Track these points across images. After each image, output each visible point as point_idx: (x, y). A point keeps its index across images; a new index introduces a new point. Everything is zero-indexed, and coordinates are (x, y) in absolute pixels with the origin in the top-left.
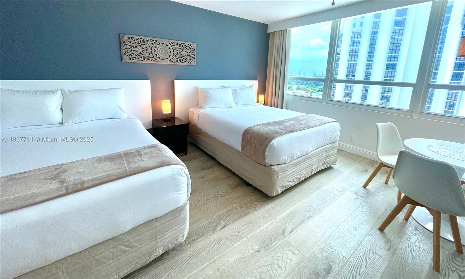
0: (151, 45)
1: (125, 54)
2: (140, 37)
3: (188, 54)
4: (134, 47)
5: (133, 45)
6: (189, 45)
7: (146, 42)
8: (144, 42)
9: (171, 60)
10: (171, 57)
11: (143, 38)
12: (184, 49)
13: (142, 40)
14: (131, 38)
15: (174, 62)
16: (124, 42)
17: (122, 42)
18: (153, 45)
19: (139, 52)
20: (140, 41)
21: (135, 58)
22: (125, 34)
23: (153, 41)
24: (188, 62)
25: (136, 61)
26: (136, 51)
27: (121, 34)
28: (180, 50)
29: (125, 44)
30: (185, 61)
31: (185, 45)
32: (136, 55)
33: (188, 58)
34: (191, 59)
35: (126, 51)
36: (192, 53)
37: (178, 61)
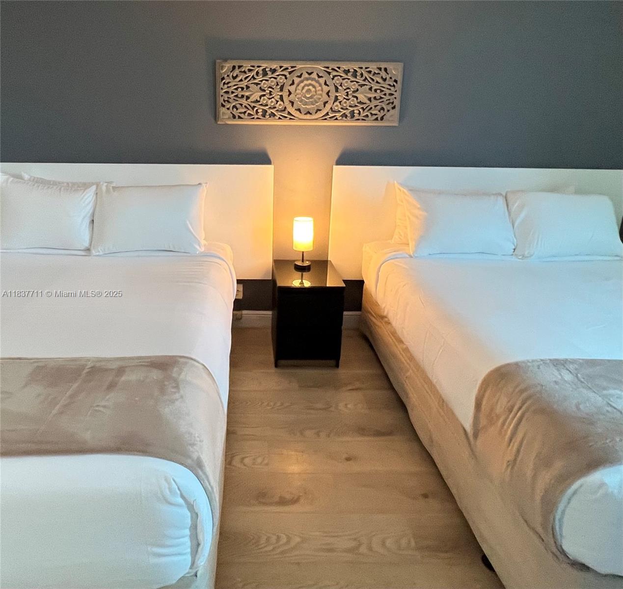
0: (281, 80)
1: (224, 106)
2: (256, 64)
3: (378, 94)
4: (243, 89)
5: (240, 84)
6: (380, 69)
7: (270, 75)
8: (265, 74)
9: (327, 114)
10: (328, 106)
11: (264, 64)
12: (366, 82)
13: (260, 70)
14: (237, 67)
15: (336, 119)
16: (223, 79)
17: (218, 79)
18: (286, 78)
19: (252, 98)
20: (257, 73)
21: (245, 113)
22: (226, 60)
23: (287, 69)
24: (375, 117)
25: (246, 120)
26: (248, 98)
27: (218, 61)
28: (354, 86)
29: (224, 83)
30: (367, 116)
31: (370, 72)
32: (245, 107)
33: (376, 106)
34: (383, 109)
35: (226, 99)
36: (388, 92)
37: (346, 116)
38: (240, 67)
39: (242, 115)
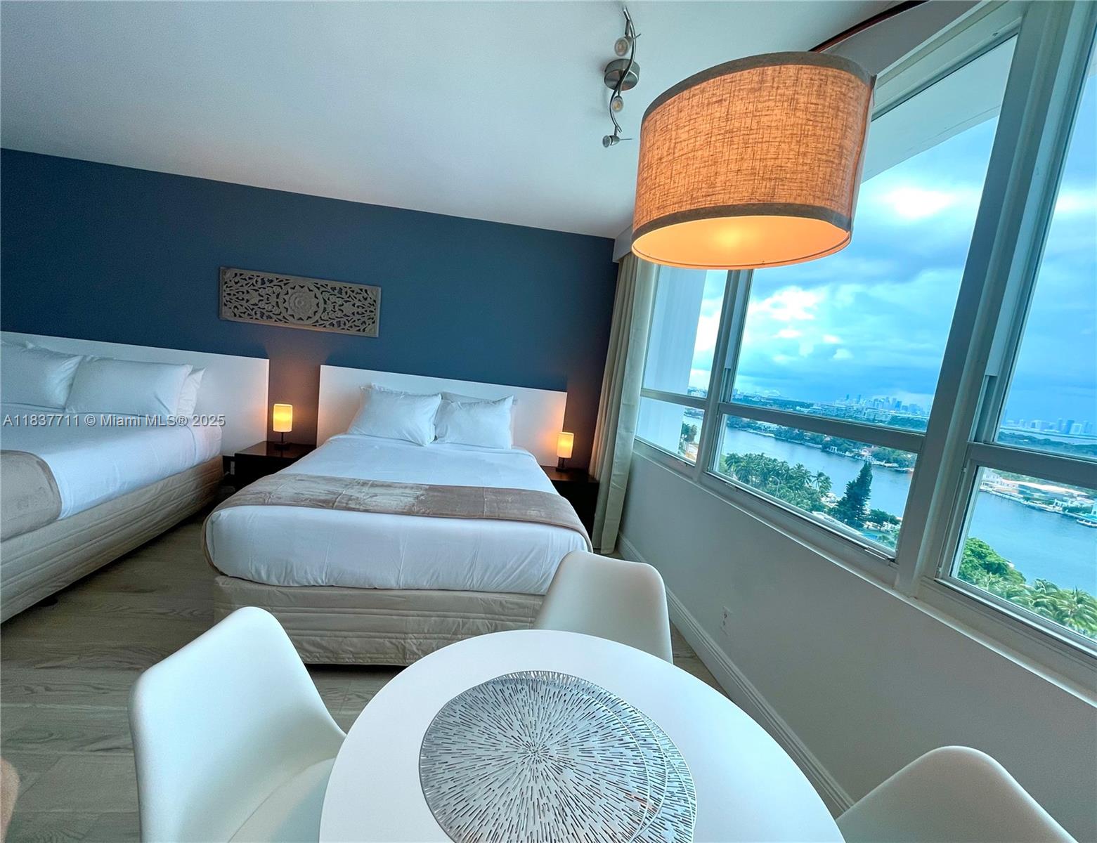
0: (277, 289)
1: (226, 305)
2: (255, 273)
3: (360, 310)
4: (243, 293)
5: (241, 289)
6: (361, 290)
7: (267, 284)
8: (263, 283)
9: (317, 321)
10: (318, 315)
11: (262, 275)
12: (350, 299)
13: (259, 279)
14: (238, 275)
15: (325, 327)
16: (226, 283)
17: (222, 282)
18: (282, 288)
19: (252, 302)
20: (257, 281)
21: (244, 313)
22: (228, 268)
23: (282, 281)
24: (358, 328)
25: (246, 319)
26: (248, 301)
27: (221, 268)
28: (340, 302)
29: (227, 287)
30: (351, 327)
31: (353, 291)
32: (246, 308)
33: (358, 320)
34: (364, 322)
35: (228, 299)
36: (369, 309)
37: (333, 325)
38: (241, 275)
39: (242, 315)
